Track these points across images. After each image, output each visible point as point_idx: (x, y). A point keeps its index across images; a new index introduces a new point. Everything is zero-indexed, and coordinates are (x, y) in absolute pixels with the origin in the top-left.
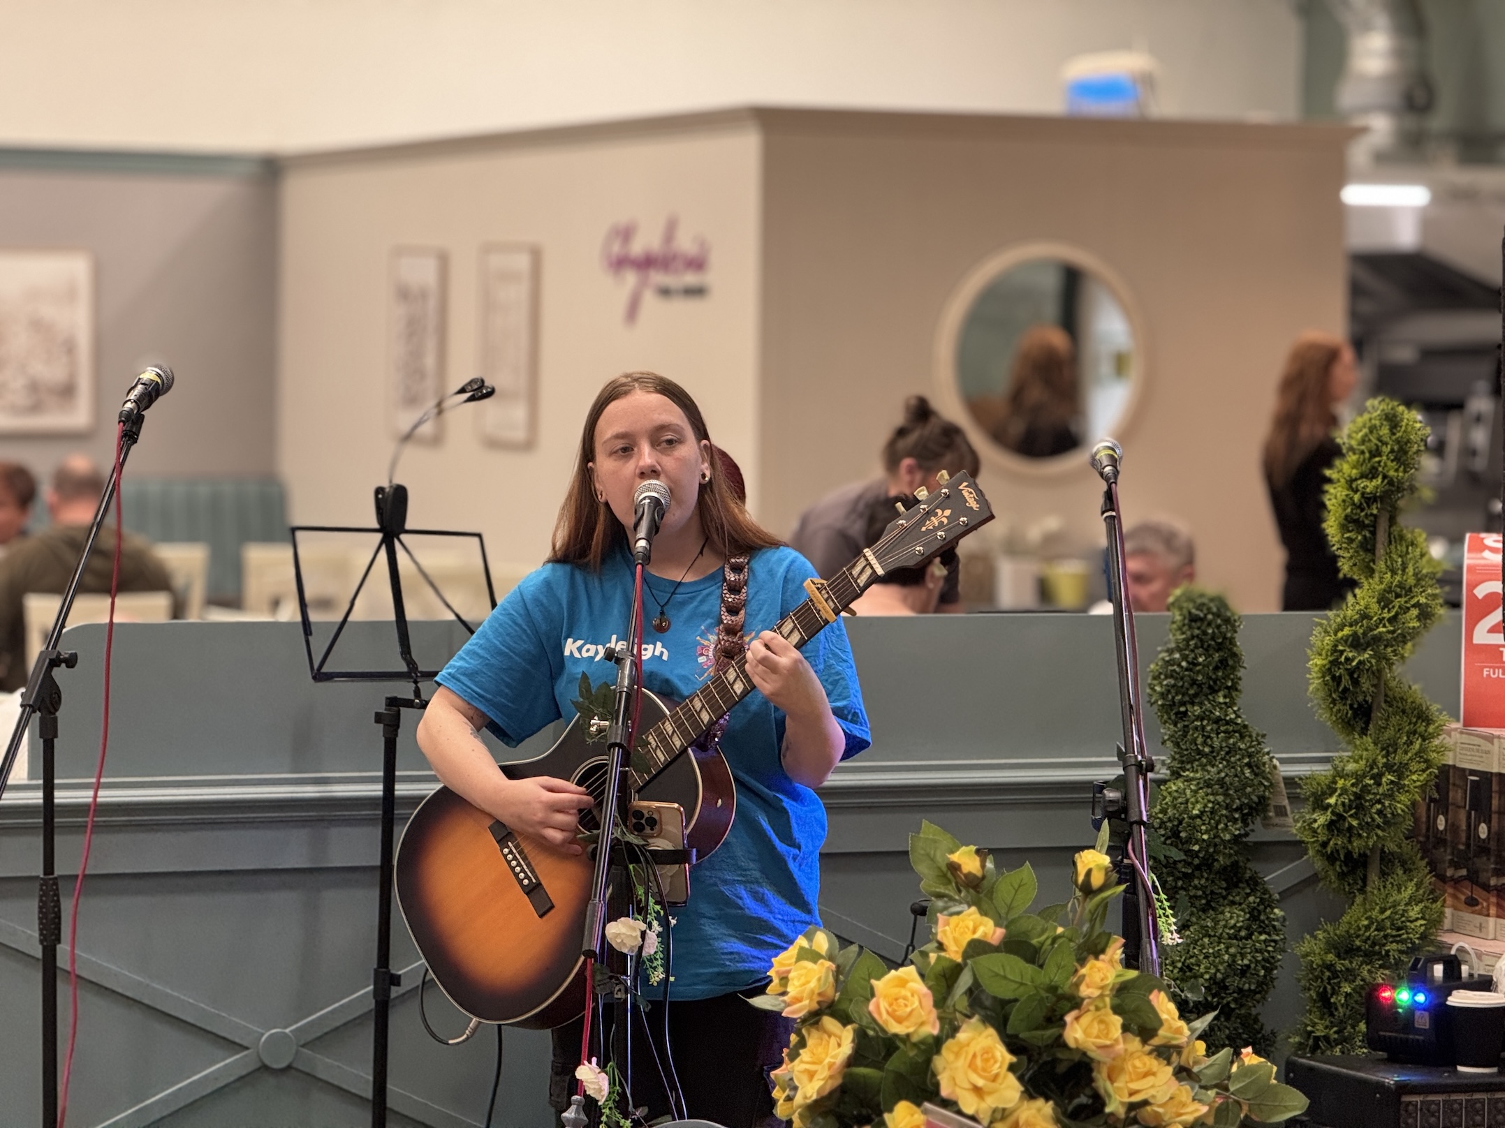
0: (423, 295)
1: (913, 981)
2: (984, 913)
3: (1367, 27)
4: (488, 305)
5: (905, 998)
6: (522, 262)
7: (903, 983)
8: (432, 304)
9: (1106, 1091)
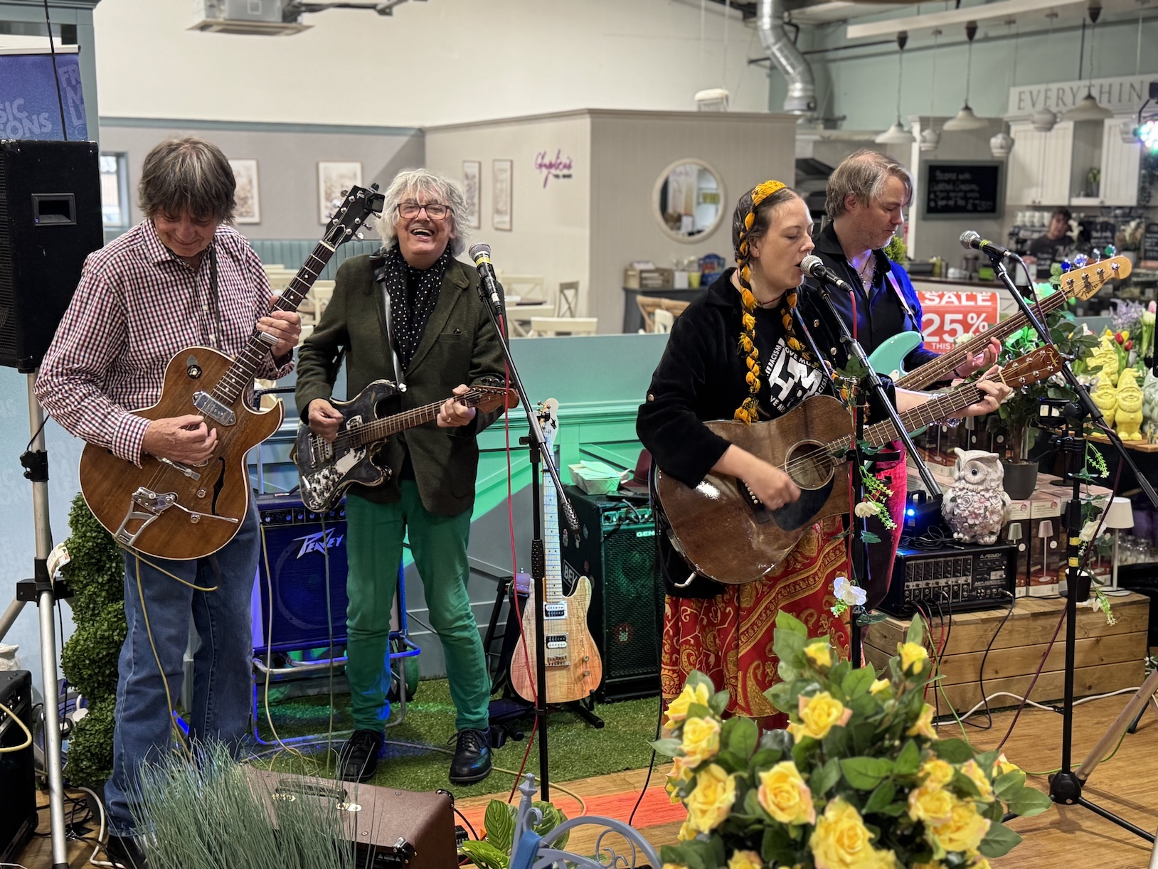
0: (474, 177)
1: (793, 776)
2: (834, 696)
3: (794, 82)
4: (496, 180)
5: (788, 792)
6: (508, 164)
7: (783, 777)
8: (477, 180)
9: (934, 842)
